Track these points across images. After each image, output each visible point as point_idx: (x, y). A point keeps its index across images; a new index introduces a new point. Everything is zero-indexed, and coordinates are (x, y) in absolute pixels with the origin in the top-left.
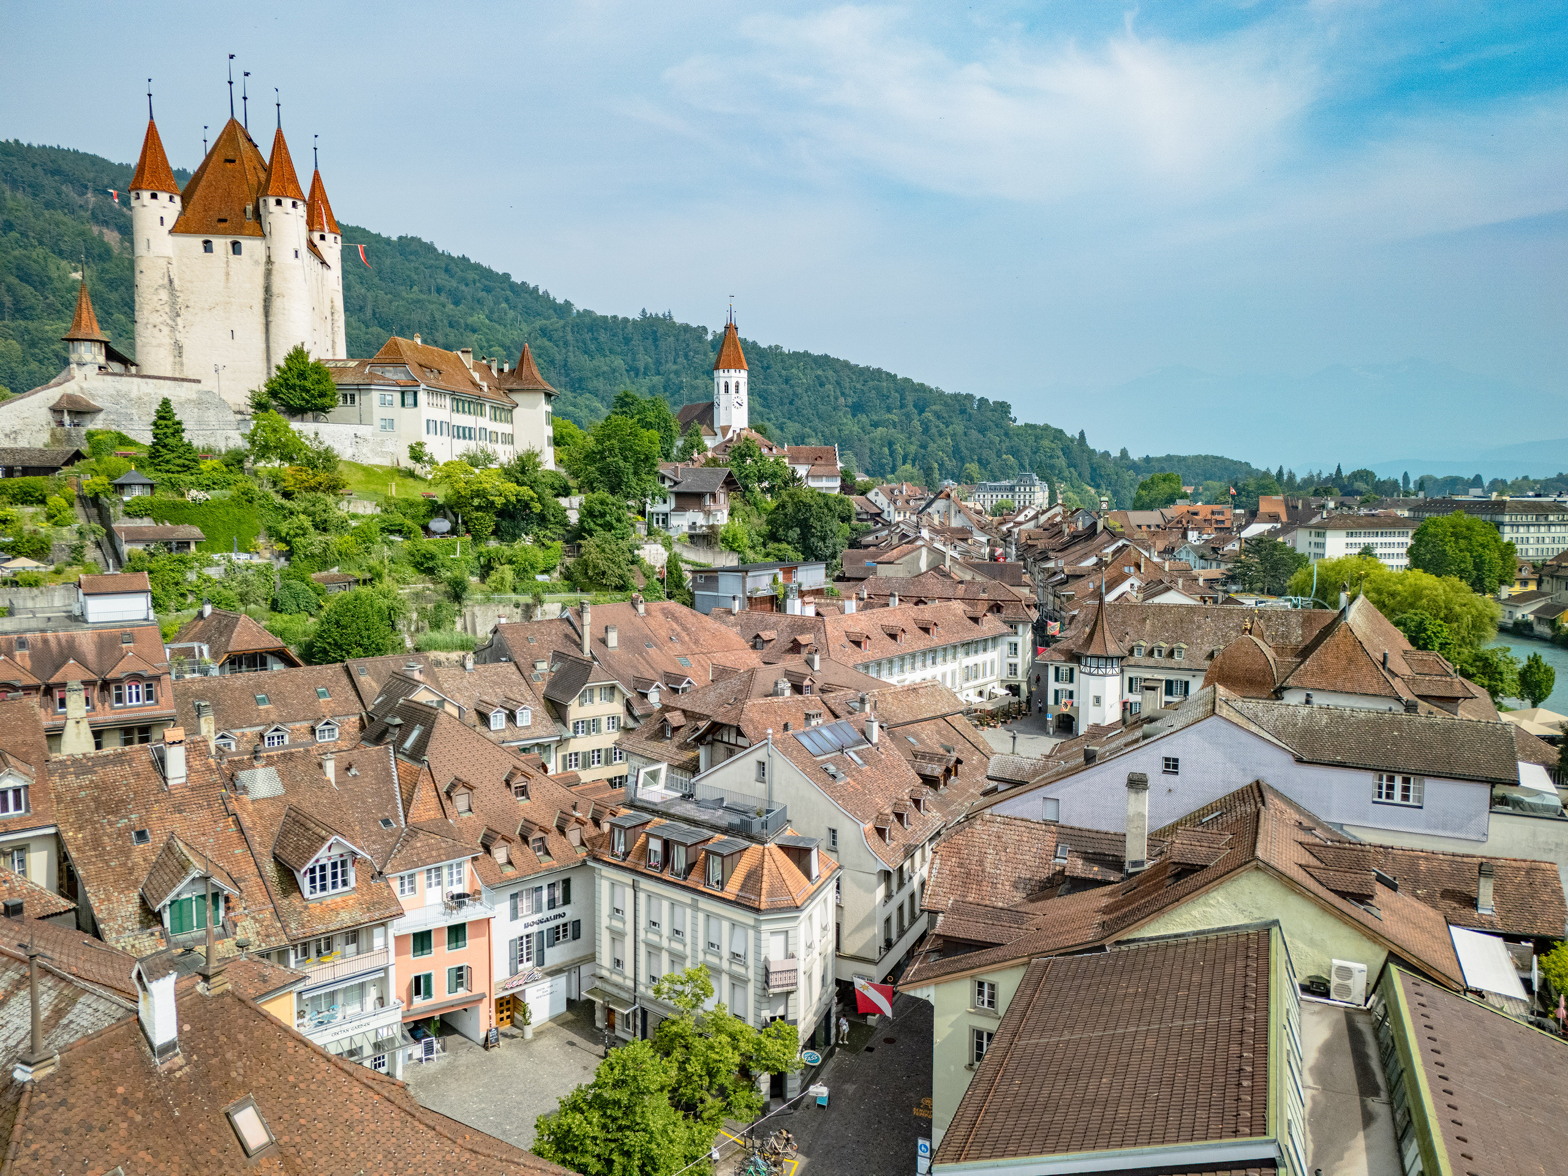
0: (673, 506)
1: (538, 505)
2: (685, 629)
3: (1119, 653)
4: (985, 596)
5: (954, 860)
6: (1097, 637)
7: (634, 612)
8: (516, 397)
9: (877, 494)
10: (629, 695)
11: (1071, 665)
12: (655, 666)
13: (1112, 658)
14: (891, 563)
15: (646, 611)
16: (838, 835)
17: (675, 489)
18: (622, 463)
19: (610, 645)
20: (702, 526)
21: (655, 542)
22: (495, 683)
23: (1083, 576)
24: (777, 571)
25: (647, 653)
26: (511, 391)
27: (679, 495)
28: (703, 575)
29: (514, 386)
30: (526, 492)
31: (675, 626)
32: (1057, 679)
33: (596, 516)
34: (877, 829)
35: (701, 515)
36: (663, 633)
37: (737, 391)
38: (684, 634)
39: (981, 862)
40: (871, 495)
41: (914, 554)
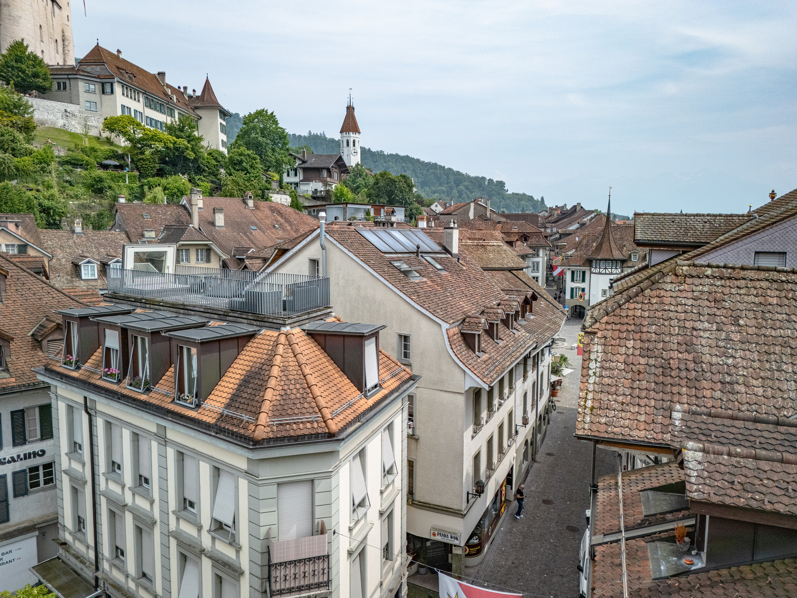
0: (301, 178)
2: (287, 221)
4: (516, 231)
6: (605, 247)
7: (244, 205)
8: (200, 112)
9: (436, 206)
10: (224, 257)
11: (583, 268)
12: (256, 242)
13: (616, 260)
14: (450, 214)
15: (256, 206)
17: (303, 166)
19: (217, 224)
20: (321, 191)
21: (285, 193)
24: (369, 207)
25: (251, 233)
26: (196, 108)
28: (316, 209)
29: (199, 105)
31: (279, 218)
32: (573, 280)
34: (463, 334)
35: (320, 184)
36: (268, 222)
37: (354, 146)
39: (689, 346)
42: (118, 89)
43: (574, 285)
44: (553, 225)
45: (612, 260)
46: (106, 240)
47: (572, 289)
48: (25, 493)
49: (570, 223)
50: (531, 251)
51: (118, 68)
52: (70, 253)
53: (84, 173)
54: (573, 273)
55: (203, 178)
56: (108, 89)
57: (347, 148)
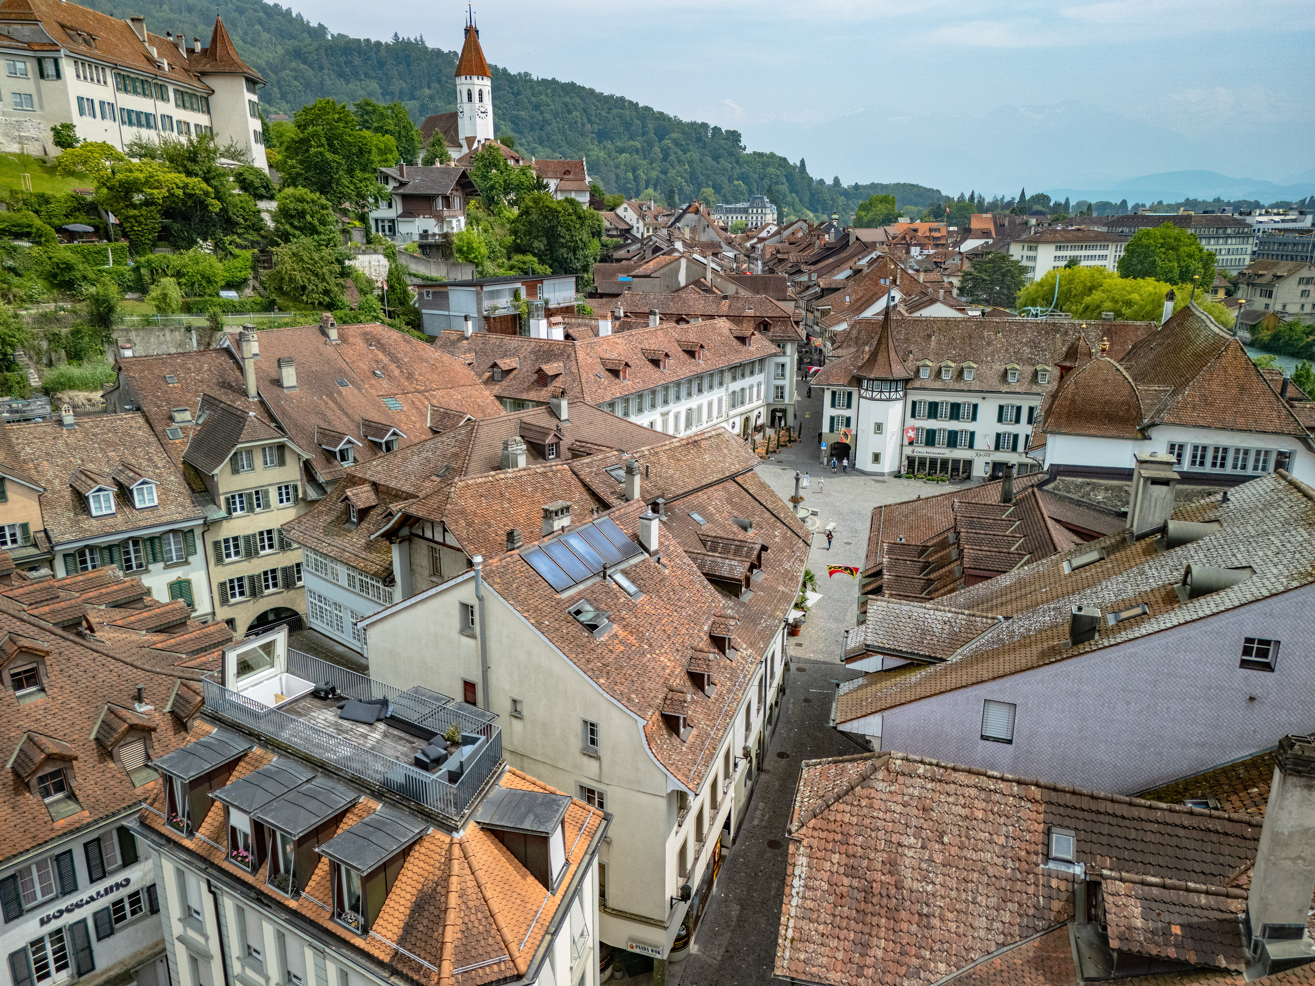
0: (400, 211)
1: (215, 202)
2: (394, 359)
3: (904, 375)
4: (750, 312)
5: (836, 858)
6: (881, 358)
7: (323, 339)
8: (213, 82)
9: (626, 209)
10: (306, 456)
11: (849, 389)
12: (350, 411)
13: (897, 381)
14: (648, 276)
15: (341, 337)
16: (602, 734)
17: (401, 191)
18: (329, 156)
19: (286, 384)
20: (434, 235)
21: (375, 252)
22: (109, 444)
23: (839, 289)
24: (518, 285)
25: (340, 393)
26: (204, 74)
27: (405, 198)
28: (431, 290)
29: (208, 68)
30: (197, 184)
31: (381, 356)
32: (833, 405)
33: (292, 217)
34: (663, 716)
35: (433, 221)
36: (364, 366)
37: (481, 100)
38: (393, 367)
40: (620, 211)
41: (672, 266)
42: (68, 68)
43: (835, 412)
44: (812, 268)
45: (891, 381)
46: (115, 432)
47: (832, 418)
48: (112, 933)
49: (838, 266)
50: (773, 349)
51: (63, 26)
52: (64, 467)
53: (36, 250)
54: (834, 393)
55: (238, 240)
56: (50, 69)
57: (469, 104)
